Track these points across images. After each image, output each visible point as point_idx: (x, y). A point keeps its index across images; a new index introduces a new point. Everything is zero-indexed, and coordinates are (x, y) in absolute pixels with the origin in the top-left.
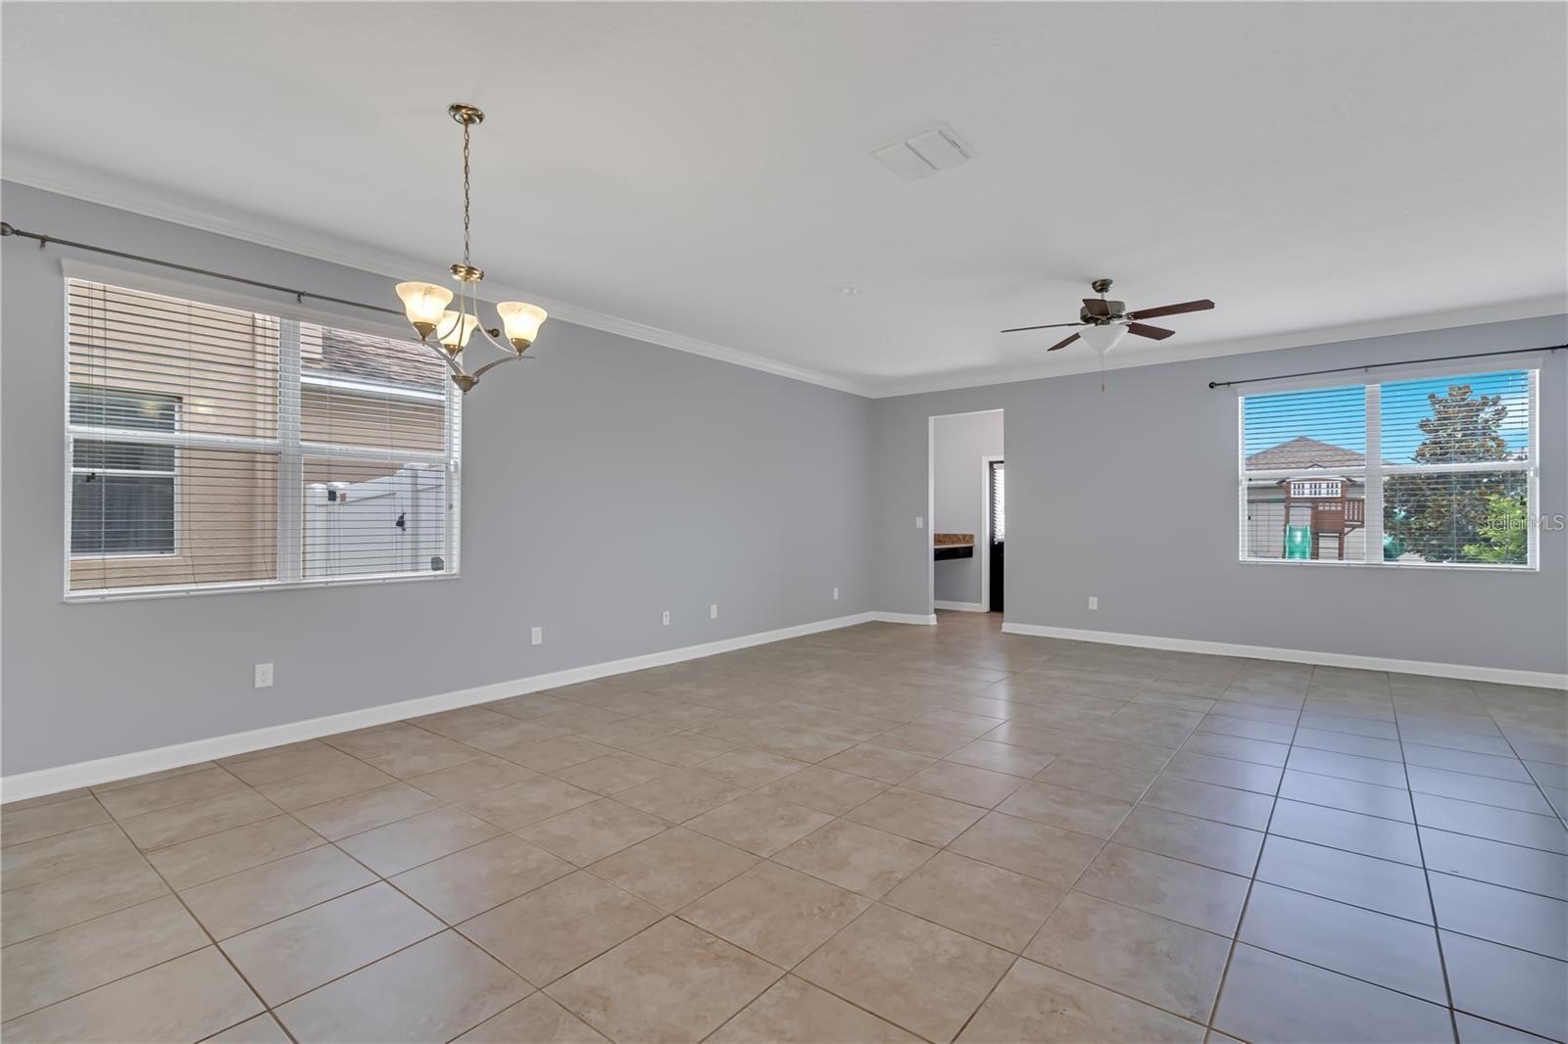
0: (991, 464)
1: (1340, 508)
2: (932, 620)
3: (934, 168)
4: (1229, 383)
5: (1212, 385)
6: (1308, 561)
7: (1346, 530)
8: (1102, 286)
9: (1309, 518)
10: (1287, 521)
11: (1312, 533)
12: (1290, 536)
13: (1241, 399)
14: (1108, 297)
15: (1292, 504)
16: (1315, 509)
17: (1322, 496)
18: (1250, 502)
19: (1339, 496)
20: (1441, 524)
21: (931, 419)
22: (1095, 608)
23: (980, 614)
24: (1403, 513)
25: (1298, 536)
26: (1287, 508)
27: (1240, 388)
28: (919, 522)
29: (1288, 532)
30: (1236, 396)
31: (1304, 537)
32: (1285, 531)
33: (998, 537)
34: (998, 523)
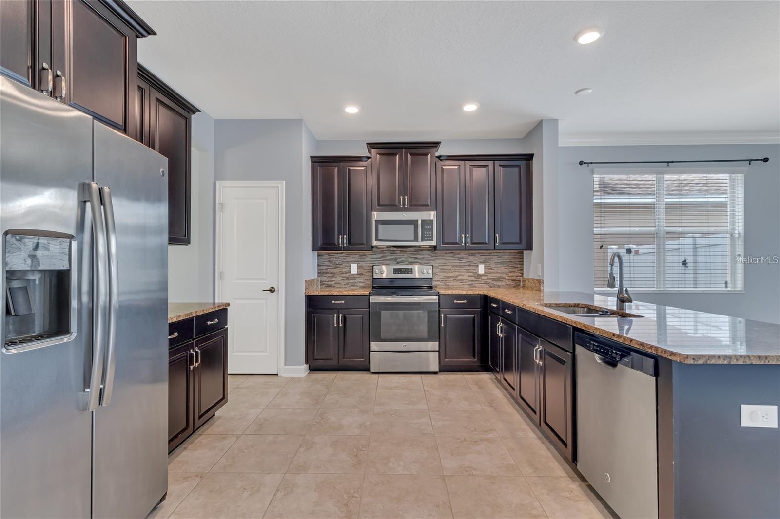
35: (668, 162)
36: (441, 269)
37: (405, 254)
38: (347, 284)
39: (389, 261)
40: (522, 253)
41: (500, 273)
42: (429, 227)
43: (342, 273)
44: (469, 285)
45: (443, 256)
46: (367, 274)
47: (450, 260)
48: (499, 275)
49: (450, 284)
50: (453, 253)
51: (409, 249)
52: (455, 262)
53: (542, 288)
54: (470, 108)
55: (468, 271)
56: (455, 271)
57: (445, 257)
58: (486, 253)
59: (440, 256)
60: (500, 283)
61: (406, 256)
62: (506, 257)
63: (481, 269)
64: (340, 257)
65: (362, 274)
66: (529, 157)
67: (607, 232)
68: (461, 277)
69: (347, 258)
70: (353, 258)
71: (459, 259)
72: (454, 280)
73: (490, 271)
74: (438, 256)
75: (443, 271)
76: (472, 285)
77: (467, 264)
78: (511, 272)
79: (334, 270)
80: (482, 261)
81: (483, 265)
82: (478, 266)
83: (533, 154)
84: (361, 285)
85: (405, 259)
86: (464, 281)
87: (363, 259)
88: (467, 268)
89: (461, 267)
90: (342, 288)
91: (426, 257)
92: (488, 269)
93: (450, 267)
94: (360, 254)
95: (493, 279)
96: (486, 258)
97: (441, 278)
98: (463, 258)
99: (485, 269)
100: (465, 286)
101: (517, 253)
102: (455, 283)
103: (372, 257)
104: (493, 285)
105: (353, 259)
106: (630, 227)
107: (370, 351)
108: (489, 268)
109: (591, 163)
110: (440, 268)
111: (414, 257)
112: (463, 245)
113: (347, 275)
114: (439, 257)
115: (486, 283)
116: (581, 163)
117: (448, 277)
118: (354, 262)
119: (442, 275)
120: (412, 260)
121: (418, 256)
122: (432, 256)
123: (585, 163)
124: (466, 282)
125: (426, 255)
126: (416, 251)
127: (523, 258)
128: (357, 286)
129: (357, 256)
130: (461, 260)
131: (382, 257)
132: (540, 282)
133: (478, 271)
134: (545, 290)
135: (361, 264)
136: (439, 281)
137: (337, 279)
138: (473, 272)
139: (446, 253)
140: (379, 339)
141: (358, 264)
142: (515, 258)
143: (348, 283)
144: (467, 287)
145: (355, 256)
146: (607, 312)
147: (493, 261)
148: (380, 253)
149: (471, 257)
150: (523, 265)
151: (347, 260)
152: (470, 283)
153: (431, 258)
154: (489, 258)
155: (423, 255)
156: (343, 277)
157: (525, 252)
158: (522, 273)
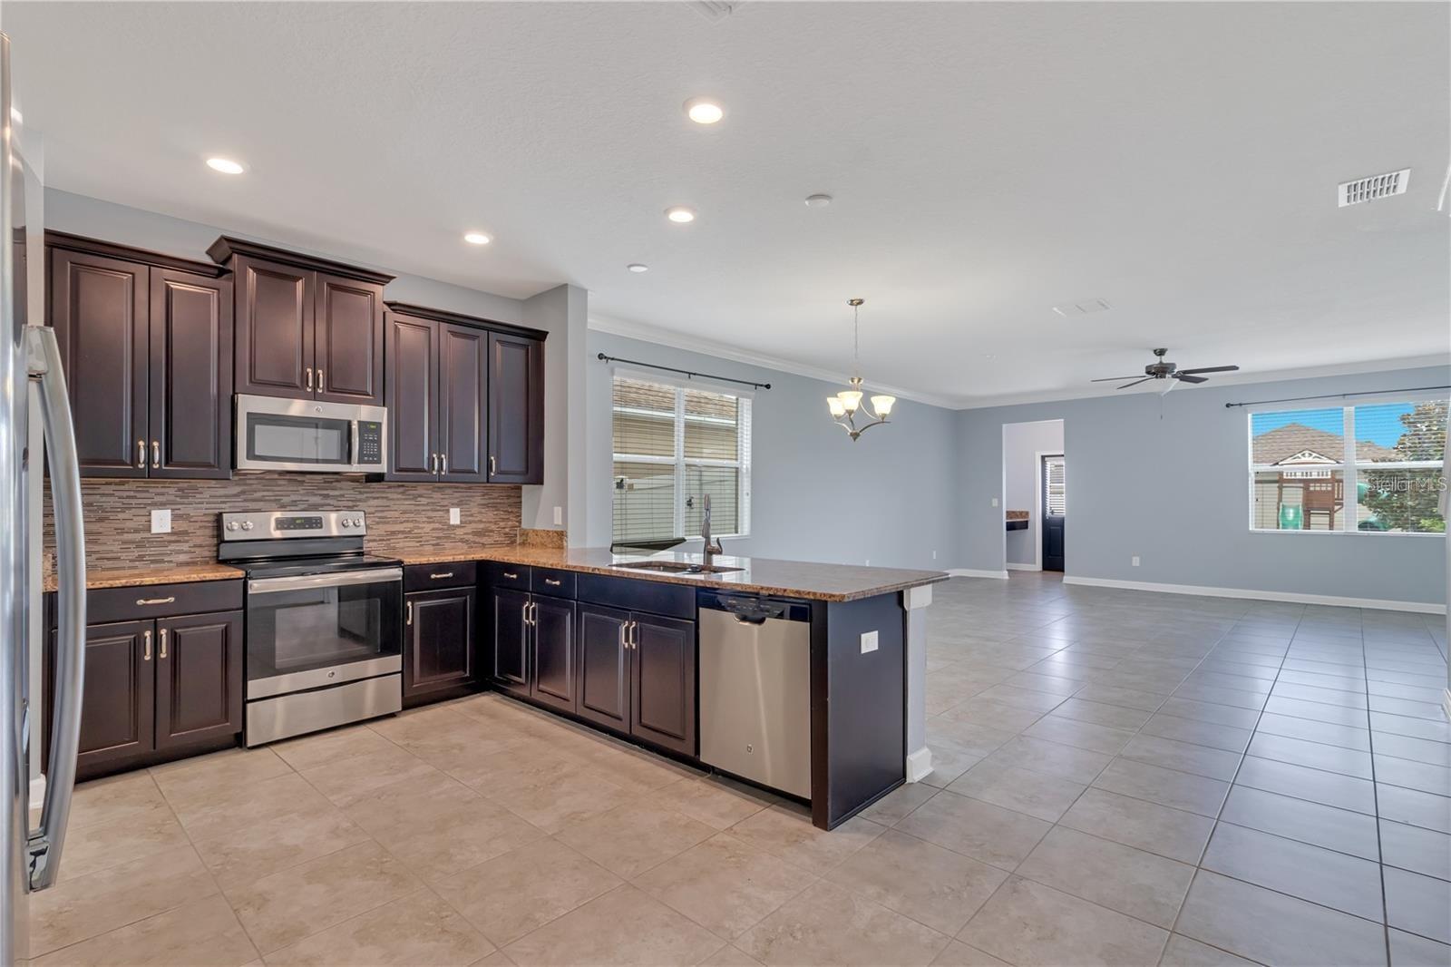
0: (1043, 458)
1: (1329, 489)
2: (1005, 575)
3: (1084, 311)
4: (1241, 405)
5: (1228, 406)
6: (1301, 530)
7: (1336, 508)
8: (1161, 352)
9: (1301, 496)
10: (1280, 500)
11: (1304, 511)
12: (1283, 513)
13: (1250, 416)
14: (1166, 359)
15: (1284, 485)
16: (1306, 489)
17: (1313, 477)
18: (1257, 482)
19: (1329, 477)
20: (1419, 504)
21: (1004, 426)
22: (1138, 565)
23: (1035, 572)
24: (1386, 494)
25: (1291, 514)
26: (1280, 488)
27: (1249, 407)
28: (995, 502)
29: (1281, 508)
30: (1246, 412)
31: (1296, 514)
32: (1278, 509)
33: (1048, 513)
34: (1048, 503)
35: (690, 373)
36: (380, 518)
37: (300, 488)
38: (140, 558)
39: (262, 503)
40: (520, 488)
41: (485, 522)
42: (374, 437)
43: (122, 531)
44: (433, 545)
45: (384, 492)
46: (199, 532)
47: (398, 499)
48: (482, 526)
49: (397, 545)
50: (403, 486)
51: (308, 476)
52: (407, 504)
53: (565, 544)
54: (477, 239)
55: (430, 520)
56: (408, 521)
57: (389, 495)
58: (462, 488)
59: (378, 492)
60: (484, 540)
61: (302, 492)
62: (496, 495)
63: (455, 516)
64: (117, 494)
65: (185, 533)
66: (540, 336)
67: (627, 460)
68: (419, 531)
69: (138, 495)
70: (157, 494)
71: (415, 498)
72: (406, 537)
73: (470, 518)
74: (373, 492)
75: (384, 520)
76: (437, 544)
77: (429, 508)
78: (503, 520)
79: (98, 525)
80: (456, 501)
81: (458, 509)
82: (448, 511)
83: (547, 333)
84: (183, 558)
85: (300, 498)
86: (424, 539)
87: (187, 497)
88: (430, 514)
89: (418, 512)
90: (123, 568)
91: (350, 494)
92: (466, 515)
93: (396, 514)
94: (181, 485)
95: (475, 533)
96: (463, 497)
97: (379, 535)
98: (420, 496)
99: (461, 516)
100: (427, 548)
101: (512, 489)
102: (407, 544)
103: (213, 493)
104: (475, 543)
105: (158, 499)
106: (652, 455)
107: (245, 702)
108: (468, 513)
109: (613, 359)
110: (376, 515)
111: (321, 495)
112: (435, 473)
113: (138, 537)
114: (374, 495)
115: (462, 541)
116: (601, 356)
117: (393, 533)
118: (162, 505)
119: (382, 529)
120: (316, 500)
121: (331, 493)
122: (360, 493)
123: (606, 358)
124: (428, 541)
125: (347, 490)
126: (325, 482)
127: (520, 497)
128: (171, 561)
129: (172, 491)
130: (419, 499)
131: (243, 492)
132: (561, 535)
133: (449, 519)
134: (569, 547)
135: (184, 510)
136: (374, 541)
137: (110, 548)
138: (440, 523)
139: (389, 487)
140: (272, 670)
141: (173, 510)
142: (508, 497)
143: (144, 556)
144: (429, 548)
145: (166, 490)
146: (696, 568)
147: (474, 502)
148: (236, 485)
149: (437, 495)
150: (521, 508)
151: (140, 501)
152: (435, 542)
153: (359, 497)
154: (467, 496)
155: (341, 489)
156: (124, 543)
157: (524, 487)
158: (520, 522)
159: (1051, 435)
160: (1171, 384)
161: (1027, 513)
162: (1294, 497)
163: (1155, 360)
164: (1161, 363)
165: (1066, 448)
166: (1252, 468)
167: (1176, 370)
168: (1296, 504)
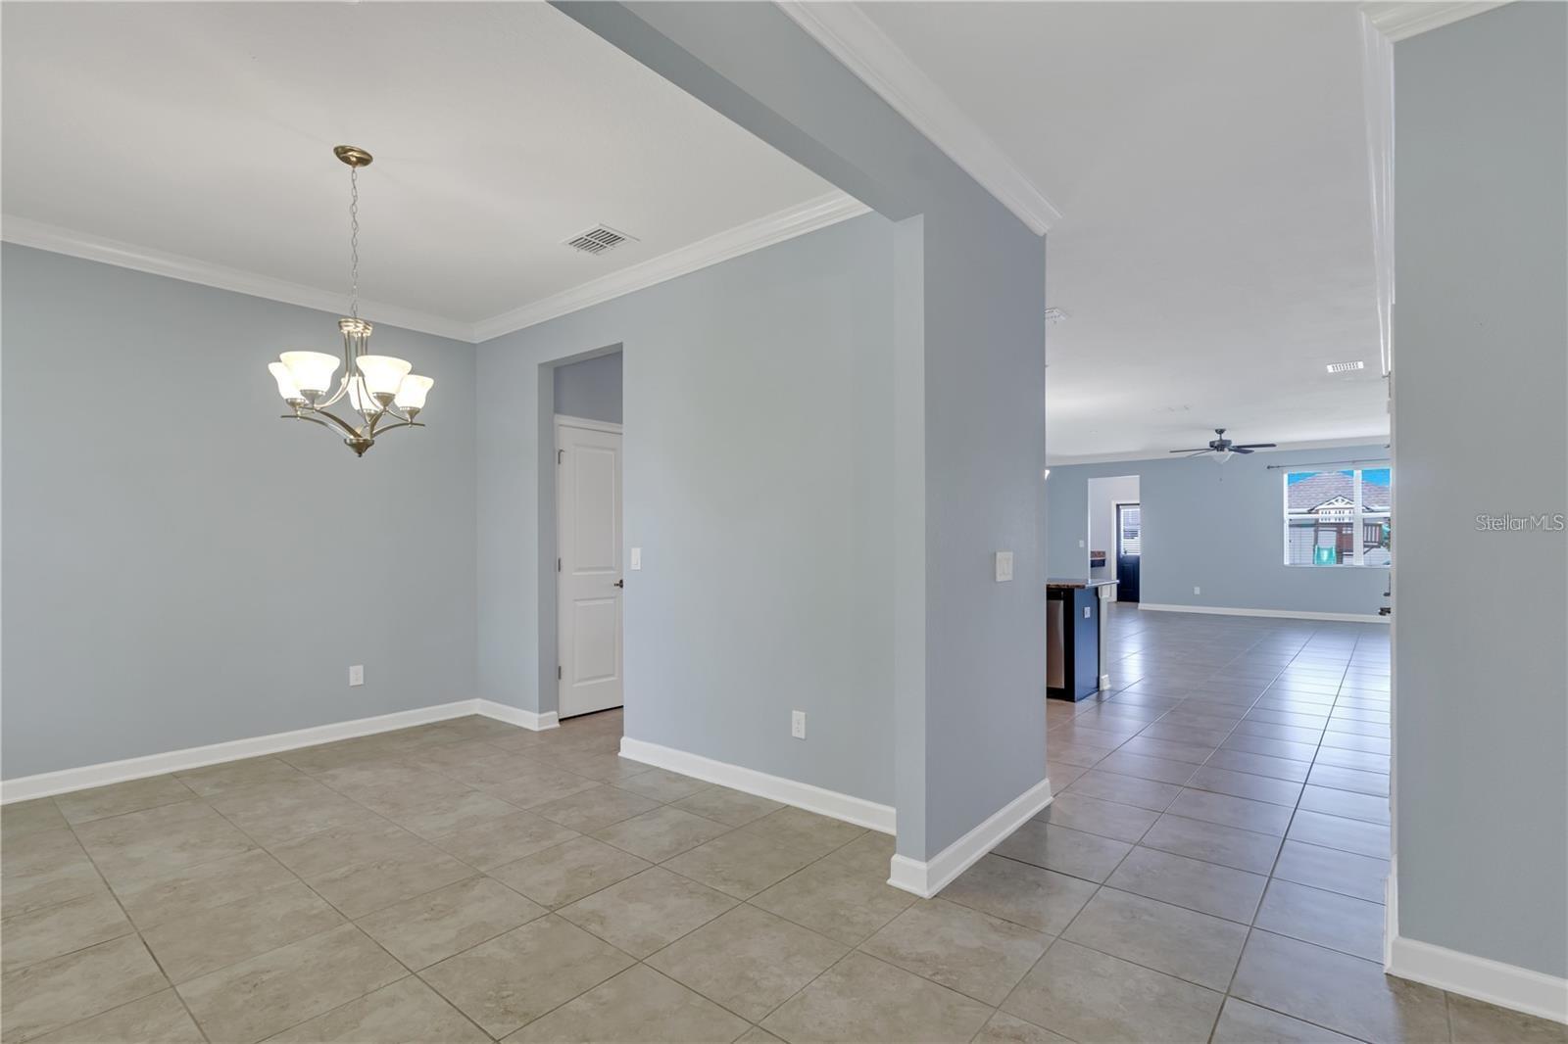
0: (1118, 506)
4: (1278, 466)
5: (1269, 467)
8: (1221, 432)
9: (1335, 539)
10: (1316, 542)
11: (1337, 552)
12: (1319, 555)
13: (1285, 474)
14: (1225, 437)
15: (1321, 529)
16: (1339, 532)
17: (1345, 521)
18: (1290, 526)
21: (1090, 480)
22: (1199, 593)
25: (1325, 555)
26: (1316, 532)
27: (1285, 469)
28: (1081, 544)
29: (1316, 550)
30: (1283, 473)
31: (1330, 553)
32: (1314, 551)
33: (1122, 553)
34: (1122, 544)
159: (1128, 487)
160: (1228, 454)
161: (1104, 553)
162: (1329, 539)
163: (1216, 437)
164: (1221, 439)
165: (1141, 500)
166: (1287, 517)
167: (1232, 445)
168: (1329, 547)
